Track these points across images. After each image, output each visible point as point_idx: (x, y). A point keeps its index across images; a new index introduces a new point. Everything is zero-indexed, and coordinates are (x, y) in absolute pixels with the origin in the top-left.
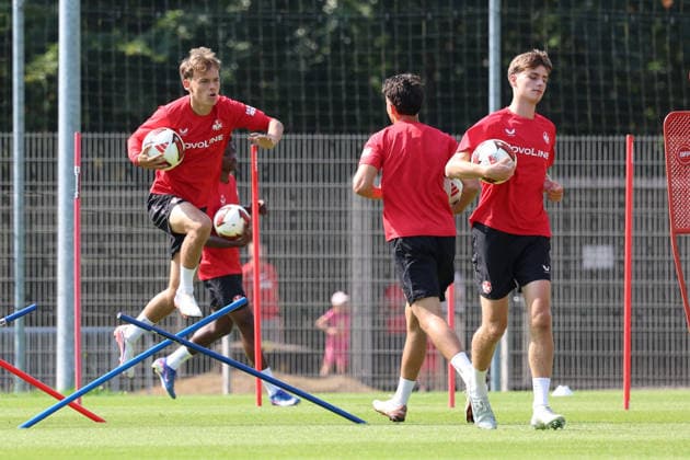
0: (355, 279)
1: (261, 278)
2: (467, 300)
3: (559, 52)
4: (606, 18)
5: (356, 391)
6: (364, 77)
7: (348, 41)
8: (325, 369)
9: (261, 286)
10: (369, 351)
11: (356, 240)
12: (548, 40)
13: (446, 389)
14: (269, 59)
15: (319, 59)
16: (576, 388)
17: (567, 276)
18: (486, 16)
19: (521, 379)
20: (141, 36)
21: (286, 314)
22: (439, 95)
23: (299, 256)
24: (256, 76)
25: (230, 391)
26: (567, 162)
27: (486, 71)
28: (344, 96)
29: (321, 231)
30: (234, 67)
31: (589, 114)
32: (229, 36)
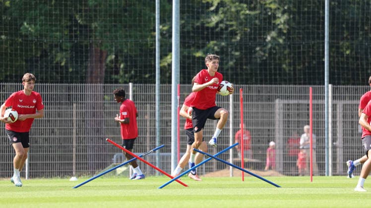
0: (277, 136)
1: (244, 136)
2: (317, 144)
3: (350, 56)
4: (367, 44)
5: (278, 176)
6: (280, 65)
7: (274, 52)
8: (267, 168)
9: (244, 139)
10: (282, 162)
11: (277, 123)
12: (346, 51)
13: (309, 175)
14: (246, 58)
15: (264, 58)
16: (356, 175)
17: (352, 135)
18: (324, 43)
19: (336, 172)
20: (201, 50)
21: (253, 149)
22: (307, 71)
23: (257, 128)
24: (241, 64)
25: (233, 176)
26: (352, 95)
27: (324, 63)
28: (273, 72)
29: (265, 119)
30: (234, 61)
31: (360, 78)
32: (232, 50)
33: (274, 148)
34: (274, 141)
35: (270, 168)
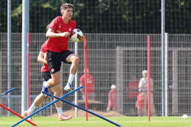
0: (118, 79)
1: (87, 80)
2: (154, 87)
3: (184, 7)
5: (118, 116)
6: (121, 15)
7: (115, 3)
8: (108, 109)
9: (87, 82)
10: (122, 103)
11: (118, 68)
12: (180, 3)
13: (147, 116)
14: (90, 9)
15: (106, 9)
16: (189, 115)
17: (186, 79)
19: (172, 112)
20: (48, 2)
21: (96, 91)
22: (145, 21)
23: (100, 73)
24: (85, 15)
25: (77, 116)
26: (186, 42)
27: (160, 13)
28: (114, 21)
29: (107, 65)
30: (79, 11)
32: (77, 2)
33: (115, 91)
34: (115, 84)
35: (111, 109)
